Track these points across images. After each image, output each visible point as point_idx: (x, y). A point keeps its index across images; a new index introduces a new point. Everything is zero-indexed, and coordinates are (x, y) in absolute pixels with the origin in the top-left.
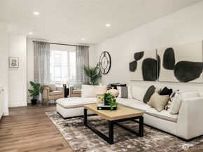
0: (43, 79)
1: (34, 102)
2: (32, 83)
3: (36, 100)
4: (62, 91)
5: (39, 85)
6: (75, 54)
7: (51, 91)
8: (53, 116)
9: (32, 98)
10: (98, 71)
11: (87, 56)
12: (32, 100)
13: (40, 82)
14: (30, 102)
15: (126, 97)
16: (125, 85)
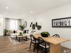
0: (8, 29)
1: (5, 35)
2: (5, 30)
3: (6, 34)
4: (13, 32)
5: (7, 30)
6: (17, 21)
7: (10, 32)
8: (10, 38)
9: (5, 33)
10: (24, 26)
11: (21, 22)
12: (5, 34)
13: (7, 29)
14: (4, 35)
15: (28, 33)
16: (28, 30)
